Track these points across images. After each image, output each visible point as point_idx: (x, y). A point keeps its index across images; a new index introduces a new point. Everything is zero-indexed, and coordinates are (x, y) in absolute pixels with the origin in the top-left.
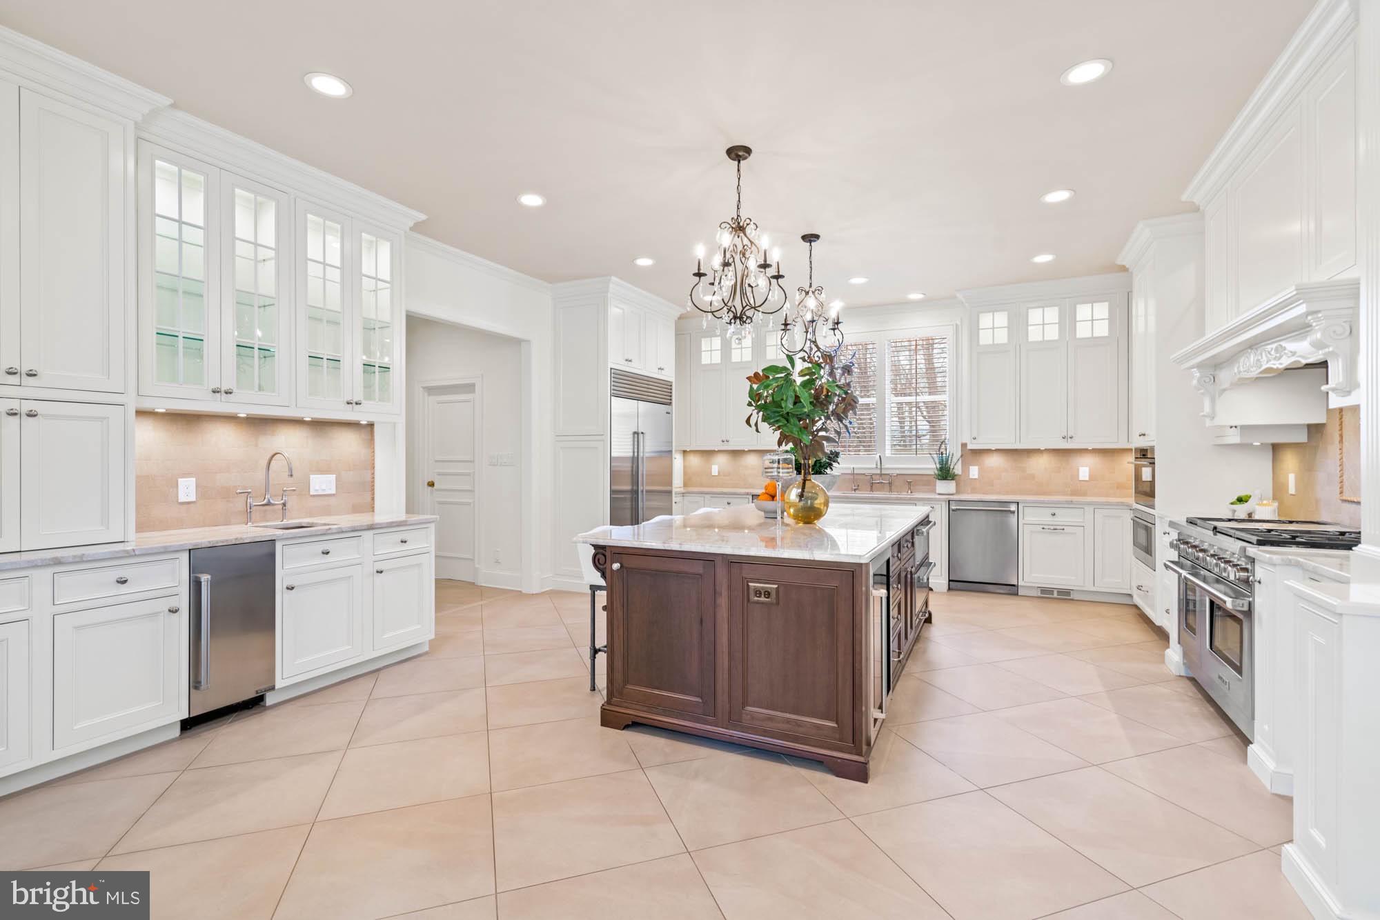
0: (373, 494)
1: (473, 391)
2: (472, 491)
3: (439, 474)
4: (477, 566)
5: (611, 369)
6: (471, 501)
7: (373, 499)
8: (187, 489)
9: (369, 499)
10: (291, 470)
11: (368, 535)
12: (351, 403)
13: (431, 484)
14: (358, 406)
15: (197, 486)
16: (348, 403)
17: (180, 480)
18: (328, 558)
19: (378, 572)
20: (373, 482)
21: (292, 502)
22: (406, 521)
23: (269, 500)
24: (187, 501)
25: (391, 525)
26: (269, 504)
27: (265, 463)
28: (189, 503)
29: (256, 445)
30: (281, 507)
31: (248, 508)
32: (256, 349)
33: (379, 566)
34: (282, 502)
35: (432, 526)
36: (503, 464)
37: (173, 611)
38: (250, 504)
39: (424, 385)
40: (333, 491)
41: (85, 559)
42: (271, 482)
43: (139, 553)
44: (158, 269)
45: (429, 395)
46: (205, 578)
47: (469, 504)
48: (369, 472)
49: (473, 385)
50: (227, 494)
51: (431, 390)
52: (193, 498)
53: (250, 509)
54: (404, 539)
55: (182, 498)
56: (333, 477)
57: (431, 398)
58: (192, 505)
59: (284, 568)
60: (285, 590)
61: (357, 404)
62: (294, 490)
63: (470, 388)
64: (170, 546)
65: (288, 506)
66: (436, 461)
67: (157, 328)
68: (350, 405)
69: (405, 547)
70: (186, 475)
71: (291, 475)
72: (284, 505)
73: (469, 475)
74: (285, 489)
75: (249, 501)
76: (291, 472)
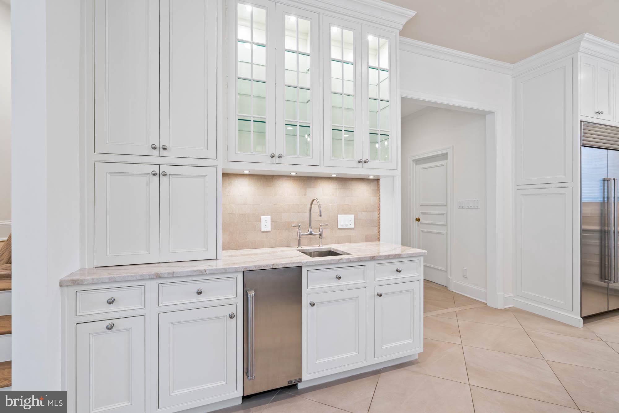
0: (379, 228)
1: (447, 159)
2: (445, 225)
3: (423, 214)
4: (449, 277)
5: (581, 121)
6: (445, 232)
7: (379, 232)
8: (266, 223)
9: (376, 232)
10: (320, 212)
11: (371, 264)
12: (361, 162)
13: (418, 220)
14: (367, 163)
15: (272, 221)
16: (359, 162)
17: (262, 217)
18: (340, 282)
19: (378, 295)
20: (379, 220)
21: (326, 233)
22: (400, 254)
23: (311, 231)
24: (266, 230)
25: (388, 257)
26: (311, 234)
27: (309, 206)
28: (267, 232)
29: (305, 195)
30: (319, 236)
31: (299, 237)
32: (298, 126)
33: (380, 290)
34: (320, 233)
35: (422, 259)
36: (470, 207)
37: (232, 317)
38: (300, 234)
39: (414, 159)
40: (353, 226)
41: (175, 275)
42: (312, 220)
43: (209, 273)
44: (239, 76)
45: (416, 164)
46: (251, 294)
47: (443, 234)
48: (376, 213)
49: (446, 154)
50: (289, 226)
51: (418, 162)
52: (269, 229)
53: (300, 237)
54: (399, 269)
55: (263, 229)
56: (352, 216)
57: (417, 166)
58: (269, 233)
59: (308, 288)
60: (309, 306)
61: (365, 162)
62: (327, 225)
63: (444, 156)
64: (229, 268)
65: (323, 236)
66: (421, 205)
67: (238, 116)
68: (361, 163)
69: (400, 275)
70: (266, 214)
71: (321, 215)
72: (320, 235)
73: (443, 214)
74: (321, 224)
75: (299, 232)
76: (321, 213)
